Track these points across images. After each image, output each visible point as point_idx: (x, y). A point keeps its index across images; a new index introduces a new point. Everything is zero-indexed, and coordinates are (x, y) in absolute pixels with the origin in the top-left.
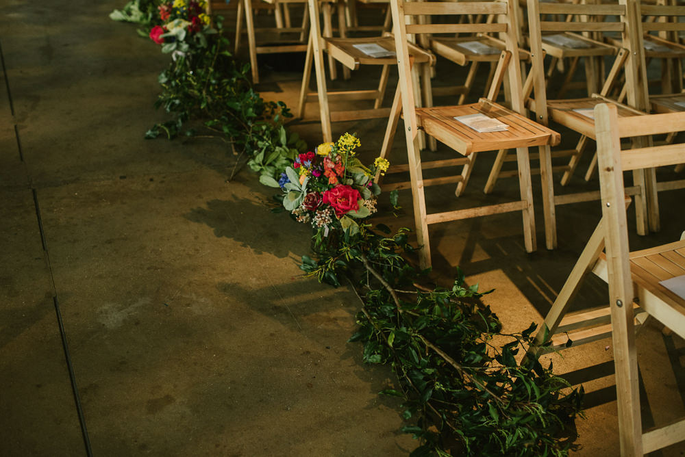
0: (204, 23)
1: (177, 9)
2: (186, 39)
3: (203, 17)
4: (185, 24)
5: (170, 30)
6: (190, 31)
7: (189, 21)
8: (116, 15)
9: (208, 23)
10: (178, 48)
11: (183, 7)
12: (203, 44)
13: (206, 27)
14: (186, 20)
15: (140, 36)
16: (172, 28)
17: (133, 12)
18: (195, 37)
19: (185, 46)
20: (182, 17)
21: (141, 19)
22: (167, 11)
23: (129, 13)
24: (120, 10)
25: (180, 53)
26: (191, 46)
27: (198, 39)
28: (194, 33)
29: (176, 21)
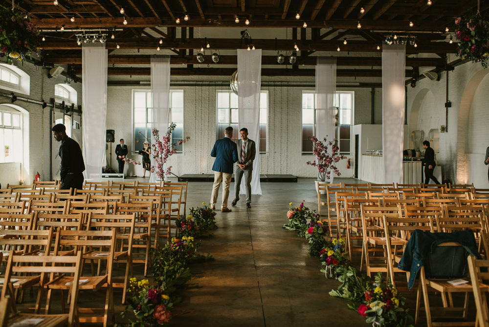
0: (395, 304)
1: (377, 294)
2: (382, 314)
3: (394, 300)
4: (382, 304)
5: (372, 308)
6: (385, 309)
7: (385, 303)
8: (333, 293)
9: (398, 304)
10: (377, 320)
11: (381, 293)
12: (394, 318)
13: (396, 307)
14: (382, 302)
15: (349, 309)
16: (373, 307)
17: (344, 292)
18: (388, 313)
19: (382, 320)
20: (380, 299)
21: (350, 297)
22: (370, 295)
23: (341, 292)
24: (335, 290)
25: (377, 323)
26: (386, 320)
27: (390, 314)
28: (388, 311)
29: (376, 302)
